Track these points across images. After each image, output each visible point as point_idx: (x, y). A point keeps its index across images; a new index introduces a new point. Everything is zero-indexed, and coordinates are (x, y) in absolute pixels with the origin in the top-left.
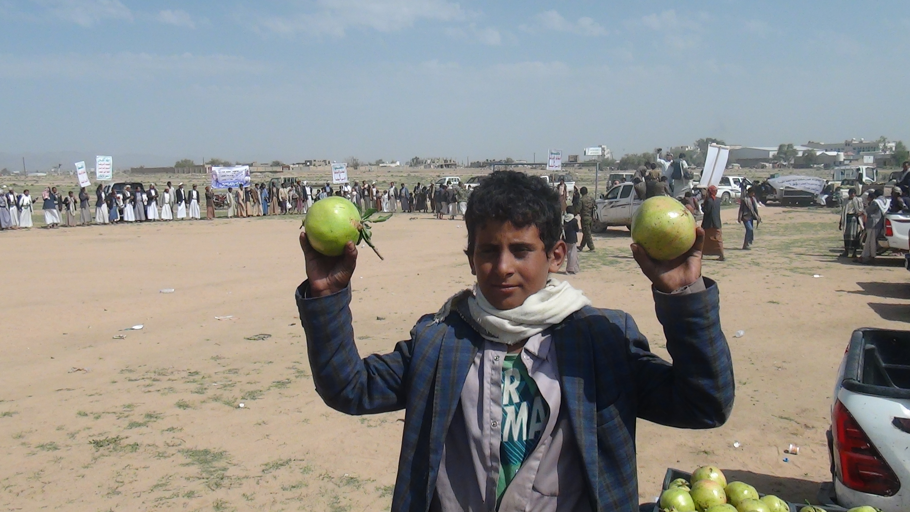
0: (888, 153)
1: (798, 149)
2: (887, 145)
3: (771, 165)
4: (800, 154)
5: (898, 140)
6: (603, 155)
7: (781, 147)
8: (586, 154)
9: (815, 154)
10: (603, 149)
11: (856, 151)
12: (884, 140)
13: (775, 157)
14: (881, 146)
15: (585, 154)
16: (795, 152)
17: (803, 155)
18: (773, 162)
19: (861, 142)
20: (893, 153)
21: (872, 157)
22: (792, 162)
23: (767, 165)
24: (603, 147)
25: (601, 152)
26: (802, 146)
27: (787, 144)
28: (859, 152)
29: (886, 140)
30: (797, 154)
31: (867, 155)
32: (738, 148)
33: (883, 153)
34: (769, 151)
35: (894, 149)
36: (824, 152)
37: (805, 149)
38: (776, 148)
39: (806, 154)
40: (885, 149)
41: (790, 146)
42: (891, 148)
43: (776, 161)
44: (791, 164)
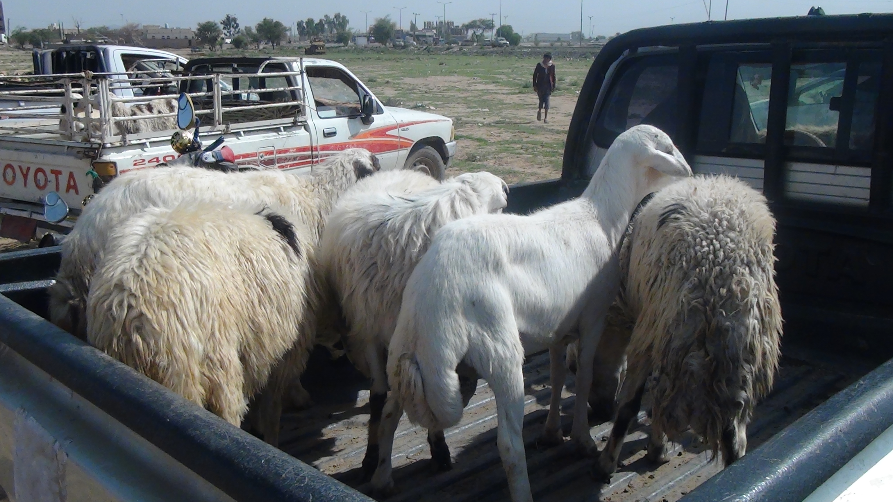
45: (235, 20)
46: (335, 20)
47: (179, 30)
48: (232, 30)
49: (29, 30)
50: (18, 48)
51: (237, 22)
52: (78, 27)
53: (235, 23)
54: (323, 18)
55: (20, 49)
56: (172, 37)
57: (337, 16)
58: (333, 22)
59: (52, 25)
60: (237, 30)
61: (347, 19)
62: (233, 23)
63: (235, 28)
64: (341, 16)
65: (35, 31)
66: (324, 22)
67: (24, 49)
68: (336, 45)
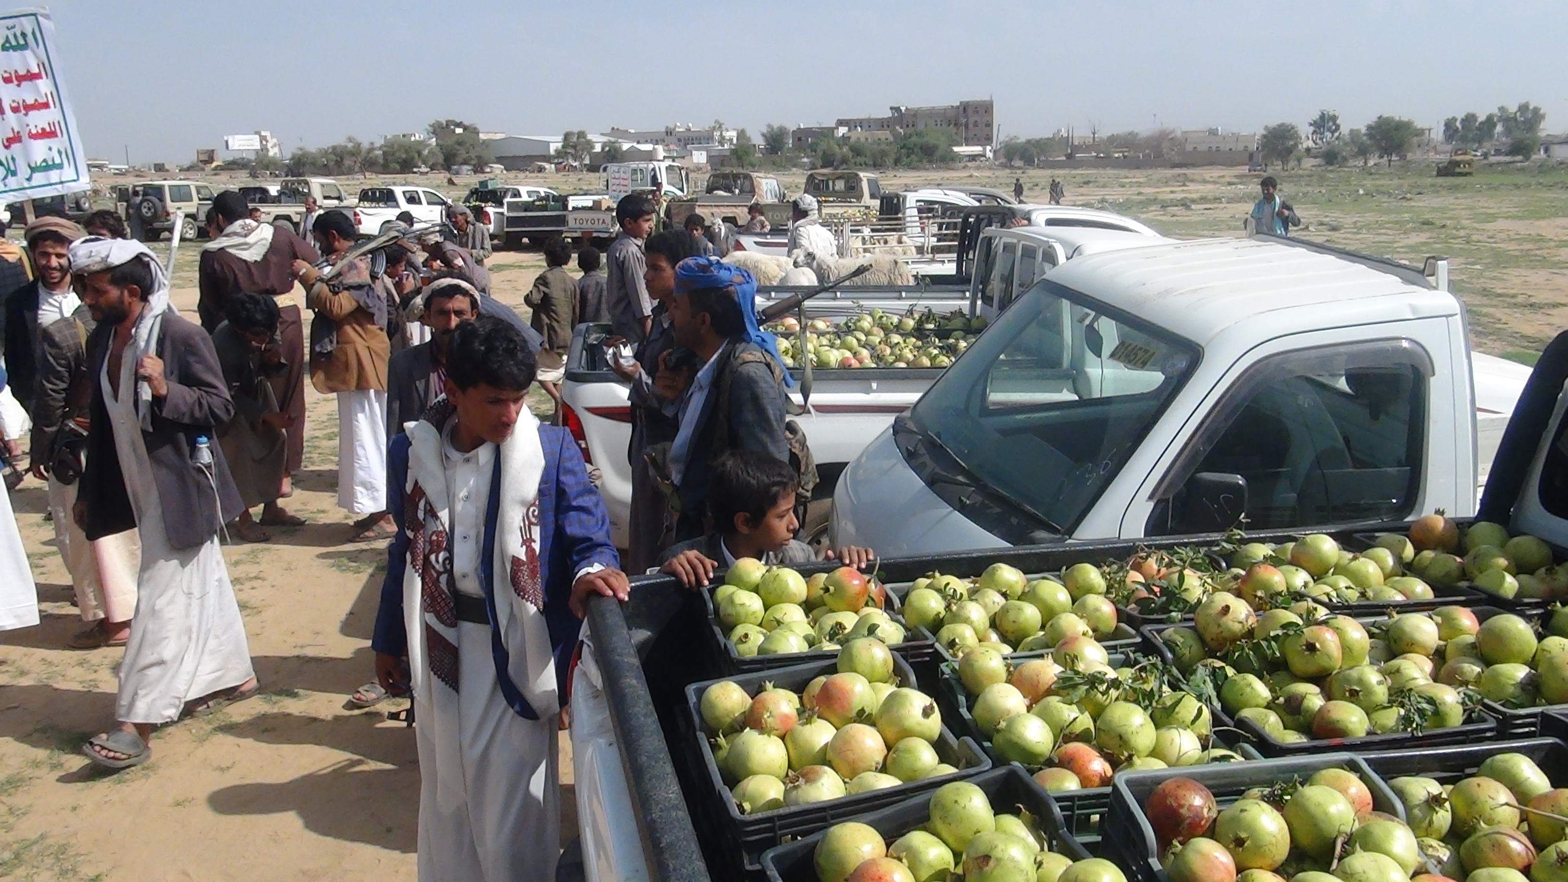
0: (726, 147)
1: (594, 140)
2: (724, 134)
3: (553, 166)
4: (598, 148)
5: (740, 128)
6: (264, 149)
7: (567, 136)
8: (230, 148)
9: (620, 148)
10: (263, 139)
11: (682, 143)
12: (720, 127)
13: (559, 154)
14: (717, 134)
15: (227, 147)
16: (590, 145)
17: (603, 149)
18: (556, 161)
19: (689, 130)
20: (733, 147)
21: (704, 153)
22: (587, 161)
23: (547, 166)
24: (263, 133)
25: (258, 143)
26: (602, 134)
27: (576, 130)
28: (686, 145)
29: (724, 127)
30: (593, 147)
31: (697, 149)
32: (499, 136)
33: (720, 148)
34: (549, 143)
35: (735, 141)
36: (635, 145)
37: (605, 139)
38: (560, 138)
39: (607, 149)
40: (722, 141)
41: (581, 135)
42: (731, 140)
43: (560, 160)
44: (585, 165)
45: (1334, 119)
46: (1518, 114)
47: (1237, 138)
48: (1329, 134)
49: (1022, 139)
50: (1003, 166)
51: (1338, 122)
52: (1094, 134)
53: (1334, 123)
54: (1495, 111)
55: (1006, 167)
56: (1224, 147)
57: (1524, 108)
58: (1515, 119)
59: (1059, 131)
60: (1336, 134)
61: (1542, 112)
62: (1331, 124)
63: (1333, 133)
64: (1531, 107)
65: (1028, 142)
66: (1495, 119)
67: (1012, 167)
68: (1508, 159)
